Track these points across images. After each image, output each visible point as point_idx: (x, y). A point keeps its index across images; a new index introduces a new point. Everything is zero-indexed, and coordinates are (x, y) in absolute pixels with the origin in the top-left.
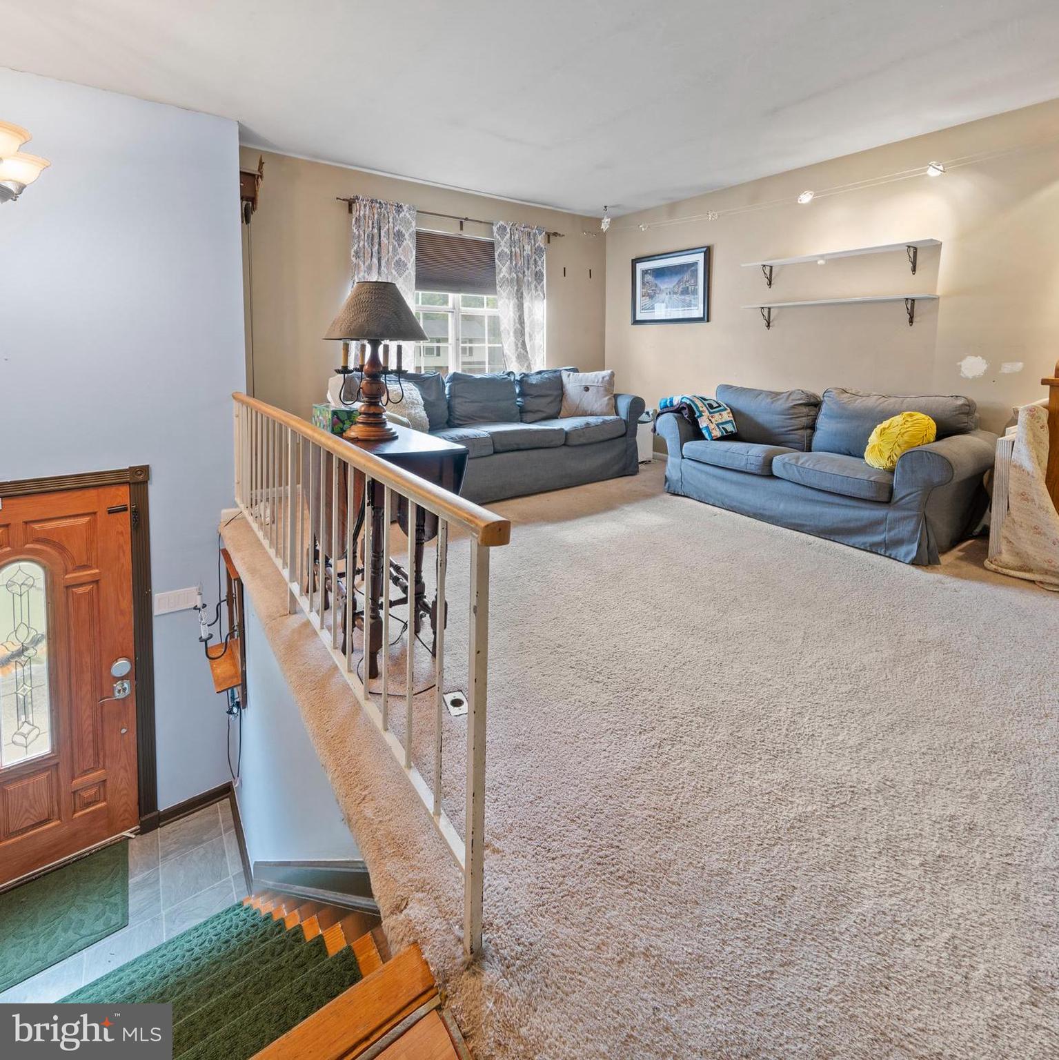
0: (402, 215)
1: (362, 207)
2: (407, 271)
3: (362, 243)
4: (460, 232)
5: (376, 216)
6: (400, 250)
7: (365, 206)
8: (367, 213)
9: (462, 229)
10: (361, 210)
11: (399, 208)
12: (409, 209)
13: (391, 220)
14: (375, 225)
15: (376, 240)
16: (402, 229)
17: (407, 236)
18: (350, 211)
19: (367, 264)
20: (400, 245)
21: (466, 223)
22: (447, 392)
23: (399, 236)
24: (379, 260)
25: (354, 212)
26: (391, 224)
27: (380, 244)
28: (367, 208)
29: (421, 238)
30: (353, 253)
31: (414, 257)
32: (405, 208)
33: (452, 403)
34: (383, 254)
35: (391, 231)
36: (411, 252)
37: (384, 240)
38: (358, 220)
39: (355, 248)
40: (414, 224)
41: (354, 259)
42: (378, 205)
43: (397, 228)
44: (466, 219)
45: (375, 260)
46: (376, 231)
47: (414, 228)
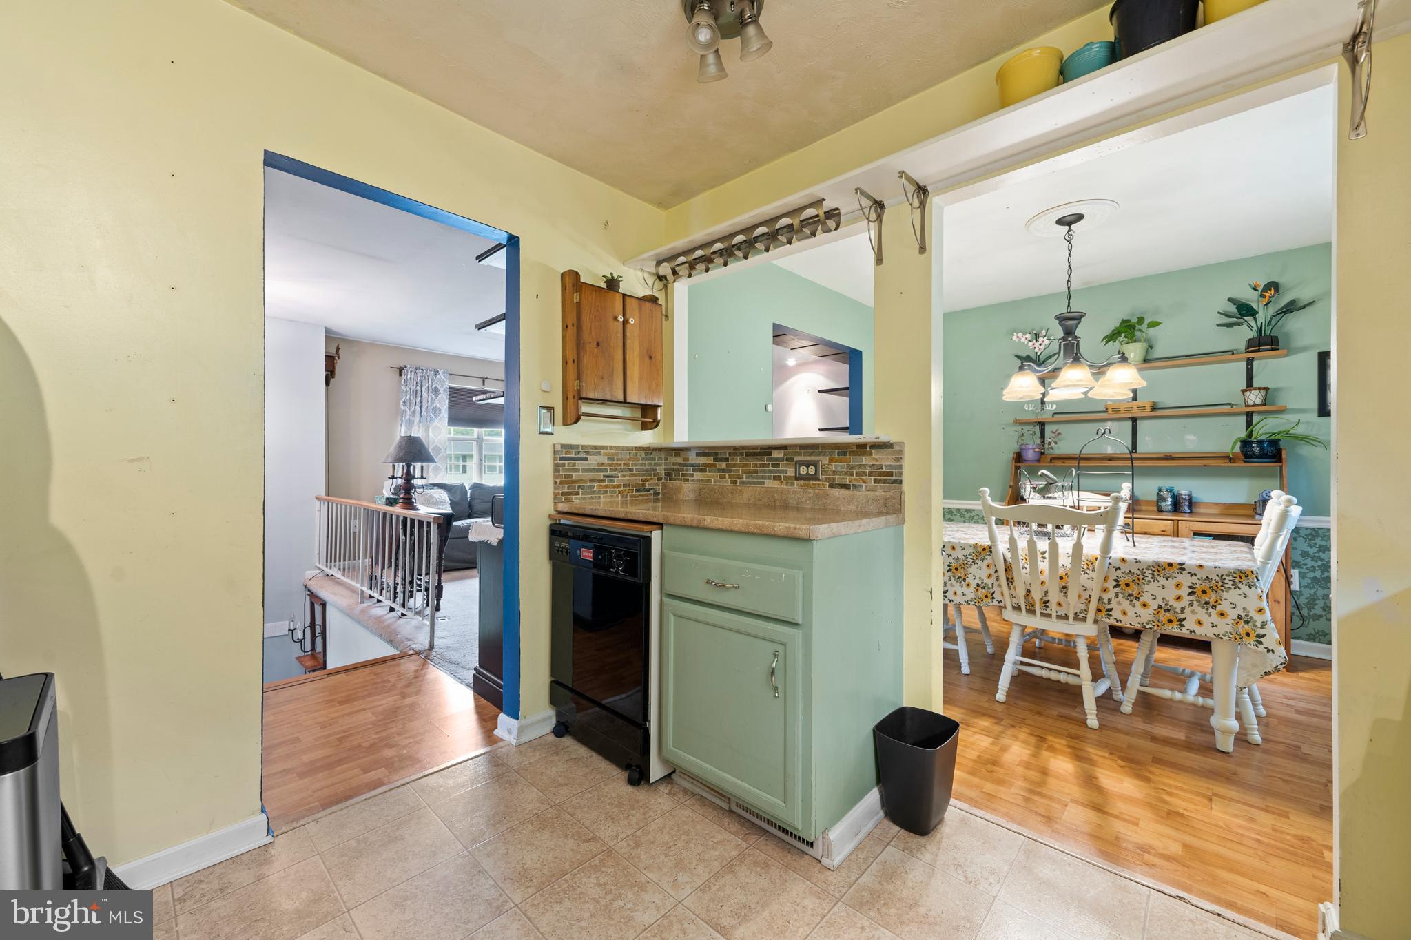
0: (438, 377)
1: (409, 373)
2: (442, 415)
3: (408, 396)
4: (483, 387)
5: (419, 379)
6: (437, 400)
7: (411, 372)
8: (413, 376)
9: (484, 384)
10: (408, 374)
11: (436, 372)
12: (444, 373)
13: (430, 380)
14: (418, 384)
15: (419, 395)
16: (438, 386)
17: (442, 391)
18: (400, 375)
19: (411, 410)
20: (436, 397)
21: (486, 381)
22: (469, 496)
23: (436, 391)
24: (421, 407)
25: (403, 376)
26: (430, 383)
27: (421, 396)
28: (413, 373)
29: (453, 392)
30: (401, 403)
31: (447, 405)
32: (441, 372)
33: (473, 503)
34: (424, 403)
35: (430, 388)
36: (445, 401)
37: (425, 394)
38: (406, 381)
39: (403, 400)
40: (447, 382)
41: (402, 407)
42: (421, 371)
43: (434, 386)
44: (487, 378)
45: (418, 408)
46: (419, 388)
47: (447, 384)
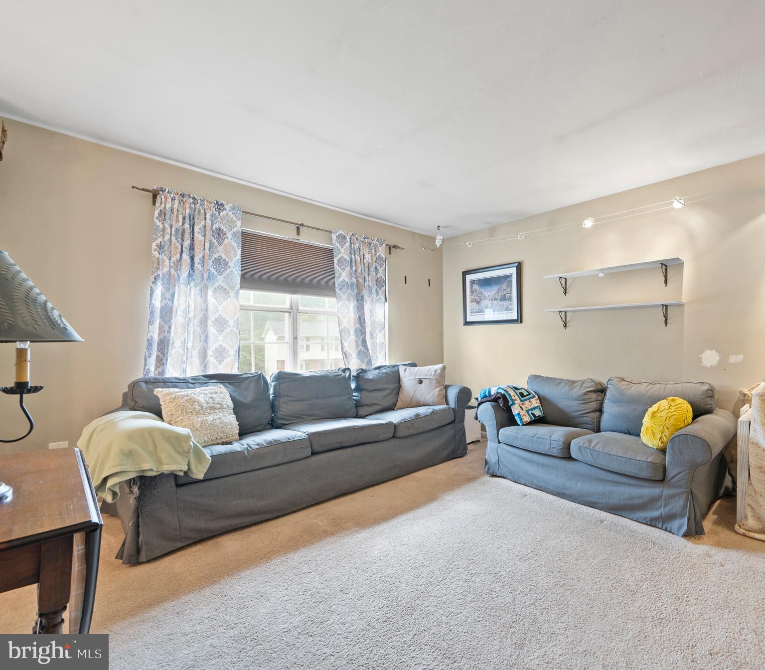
0: (223, 213)
1: (169, 200)
2: (228, 271)
3: (167, 237)
4: (298, 237)
5: (188, 211)
6: (221, 250)
7: (173, 199)
8: (176, 206)
9: (298, 234)
10: (166, 203)
11: (219, 206)
12: (233, 208)
13: (208, 217)
14: (187, 220)
15: (187, 236)
16: (223, 227)
17: (229, 235)
18: (154, 203)
19: (174, 259)
20: (220, 244)
21: (302, 229)
22: (271, 391)
23: (219, 234)
24: (192, 258)
25: (157, 204)
26: (209, 222)
27: (193, 239)
28: (176, 202)
29: (247, 239)
30: (154, 246)
31: (239, 257)
32: (228, 207)
34: (197, 251)
35: (208, 228)
36: (235, 252)
37: (198, 236)
38: (162, 214)
39: (158, 242)
40: (239, 223)
41: (156, 254)
42: (191, 200)
43: (215, 226)
44: (302, 225)
45: (186, 257)
46: (187, 226)
47: (239, 227)
